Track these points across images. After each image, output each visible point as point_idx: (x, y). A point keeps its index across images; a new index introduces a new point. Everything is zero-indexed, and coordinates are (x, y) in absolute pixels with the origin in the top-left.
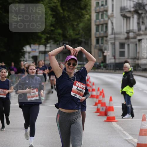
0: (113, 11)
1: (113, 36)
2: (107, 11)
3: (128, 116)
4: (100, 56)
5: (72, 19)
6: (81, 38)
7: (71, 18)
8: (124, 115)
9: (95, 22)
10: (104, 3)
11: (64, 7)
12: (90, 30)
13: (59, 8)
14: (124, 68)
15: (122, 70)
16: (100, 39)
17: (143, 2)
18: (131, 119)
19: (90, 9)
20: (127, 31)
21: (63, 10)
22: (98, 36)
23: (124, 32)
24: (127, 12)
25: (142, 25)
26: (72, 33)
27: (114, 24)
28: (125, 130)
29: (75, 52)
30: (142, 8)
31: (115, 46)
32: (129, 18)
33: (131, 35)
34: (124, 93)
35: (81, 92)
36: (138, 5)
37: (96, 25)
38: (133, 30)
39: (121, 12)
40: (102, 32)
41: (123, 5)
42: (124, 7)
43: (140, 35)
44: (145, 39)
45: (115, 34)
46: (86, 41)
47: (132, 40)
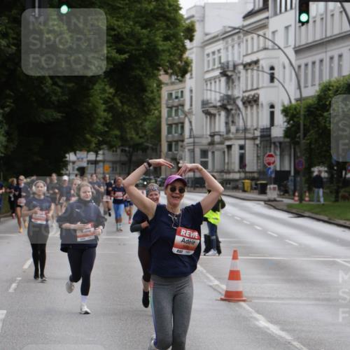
0: (191, 105)
1: (191, 140)
2: (183, 105)
3: (212, 252)
5: (134, 116)
6: (147, 142)
7: (133, 114)
9: (167, 120)
10: (180, 95)
11: (124, 100)
12: (159, 132)
13: (117, 100)
15: (204, 187)
16: (174, 144)
17: (232, 95)
18: (216, 257)
19: (160, 103)
20: (211, 133)
21: (121, 102)
22: (170, 140)
23: (206, 135)
24: (211, 107)
25: (232, 125)
26: (134, 136)
27: (193, 124)
28: (208, 272)
31: (194, 154)
32: (214, 115)
33: (217, 139)
34: (206, 220)
35: (191, 245)
36: (225, 97)
37: (168, 124)
38: (219, 132)
39: (202, 108)
40: (176, 135)
41: (205, 98)
42: (207, 101)
43: (229, 139)
44: (236, 144)
45: (194, 138)
46: (154, 147)
47: (218, 146)
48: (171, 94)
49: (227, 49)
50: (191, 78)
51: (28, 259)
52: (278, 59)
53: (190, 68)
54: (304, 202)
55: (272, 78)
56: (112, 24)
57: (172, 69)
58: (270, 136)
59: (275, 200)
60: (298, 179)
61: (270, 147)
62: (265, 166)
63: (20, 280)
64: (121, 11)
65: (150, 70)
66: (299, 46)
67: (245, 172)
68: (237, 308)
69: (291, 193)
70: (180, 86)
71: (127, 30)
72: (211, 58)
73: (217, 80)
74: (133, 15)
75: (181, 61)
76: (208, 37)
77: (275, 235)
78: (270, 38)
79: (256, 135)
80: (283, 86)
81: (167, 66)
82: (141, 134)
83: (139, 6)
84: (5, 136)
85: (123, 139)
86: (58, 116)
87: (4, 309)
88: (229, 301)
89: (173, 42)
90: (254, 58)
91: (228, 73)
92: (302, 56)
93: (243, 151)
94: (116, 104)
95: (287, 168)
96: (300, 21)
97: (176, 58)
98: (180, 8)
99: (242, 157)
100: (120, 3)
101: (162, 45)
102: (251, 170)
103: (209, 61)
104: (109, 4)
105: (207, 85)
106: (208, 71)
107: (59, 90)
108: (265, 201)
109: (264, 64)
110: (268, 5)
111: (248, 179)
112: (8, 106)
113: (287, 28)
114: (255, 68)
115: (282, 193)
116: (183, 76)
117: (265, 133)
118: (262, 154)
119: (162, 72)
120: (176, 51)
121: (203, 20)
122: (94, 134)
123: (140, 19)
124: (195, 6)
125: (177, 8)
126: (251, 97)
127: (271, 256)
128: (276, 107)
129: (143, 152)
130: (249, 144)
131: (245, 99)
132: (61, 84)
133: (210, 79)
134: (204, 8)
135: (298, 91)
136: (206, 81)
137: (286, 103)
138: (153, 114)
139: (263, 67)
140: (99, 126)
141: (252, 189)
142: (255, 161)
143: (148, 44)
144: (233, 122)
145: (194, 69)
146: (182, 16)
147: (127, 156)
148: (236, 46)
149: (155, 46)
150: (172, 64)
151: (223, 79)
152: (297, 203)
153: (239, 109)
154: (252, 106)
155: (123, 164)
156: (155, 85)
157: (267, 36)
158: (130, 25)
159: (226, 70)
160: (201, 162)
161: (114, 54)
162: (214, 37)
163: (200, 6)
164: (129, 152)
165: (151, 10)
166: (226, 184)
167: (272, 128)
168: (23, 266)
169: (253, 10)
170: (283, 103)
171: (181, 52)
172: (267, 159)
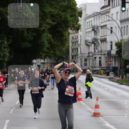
0: (81, 42)
1: (81, 55)
2: (78, 42)
3: (89, 98)
5: (59, 45)
6: (64, 55)
8: (87, 97)
9: (72, 47)
10: (76, 38)
11: (55, 39)
13: (52, 40)
14: (86, 72)
15: (86, 73)
16: (74, 56)
17: (97, 38)
18: (90, 100)
19: (69, 41)
20: (88, 52)
22: (73, 55)
23: (87, 53)
24: (88, 42)
25: (96, 49)
26: (59, 53)
27: (82, 49)
28: (87, 105)
31: (82, 60)
32: (90, 46)
33: (91, 54)
34: (87, 85)
36: (94, 39)
37: (72, 49)
38: (91, 52)
39: (85, 43)
40: (75, 53)
41: (86, 39)
43: (96, 55)
44: (98, 57)
45: (82, 54)
46: (67, 58)
47: (91, 57)
48: (73, 37)
49: (94, 20)
50: (81, 31)
51: (18, 100)
52: (114, 25)
53: (80, 28)
54: (123, 79)
55: (112, 32)
56: (50, 11)
57: (73, 28)
58: (111, 53)
59: (112, 78)
60: (121, 70)
61: (111, 58)
62: (108, 65)
63: (14, 109)
64: (54, 5)
65: (64, 28)
66: (122, 20)
67: (101, 67)
68: (98, 119)
69: (118, 75)
70: (76, 34)
71: (56, 13)
72: (88, 24)
73: (91, 32)
74: (58, 7)
75: (77, 25)
76: (87, 16)
77: (113, 91)
78: (111, 16)
79: (105, 53)
80: (116, 35)
81: (72, 27)
82: (62, 53)
83: (61, 4)
84: (9, 53)
85: (55, 55)
86: (30, 45)
87: (8, 120)
88: (95, 116)
89: (74, 17)
90: (105, 24)
91: (95, 30)
92: (123, 23)
93: (100, 59)
94: (52, 41)
95: (117, 66)
96: (122, 10)
97: (75, 24)
98: (77, 5)
99: (100, 62)
100: (54, 3)
101: (70, 19)
102: (103, 67)
103: (87, 25)
104: (50, 3)
105: (87, 34)
106: (87, 29)
107: (29, 35)
108: (109, 78)
109: (109, 26)
110: (110, 4)
111: (102, 70)
112: (10, 41)
113: (117, 13)
114: (105, 28)
115: (115, 75)
116: (78, 31)
117: (109, 53)
118: (108, 60)
119: (70, 29)
120: (75, 21)
121: (85, 9)
122: (43, 52)
123: (61, 9)
124: (82, 4)
125: (75, 5)
126: (103, 39)
127: (111, 99)
128: (113, 43)
129: (62, 59)
130: (103, 57)
131: (101, 39)
132: (30, 33)
133: (88, 32)
134: (86, 5)
135: (121, 37)
136: (87, 33)
137: (117, 41)
138: (66, 45)
139: (108, 28)
140: (45, 49)
141: (104, 74)
142: (105, 63)
143: (64, 18)
145: (82, 28)
146: (77, 8)
147: (56, 61)
148: (98, 19)
149: (67, 19)
150: (74, 26)
151: (93, 32)
152: (121, 79)
153: (99, 43)
154: (104, 42)
155: (54, 64)
156: (67, 34)
157: (110, 16)
158: (57, 11)
159: (94, 28)
160: (85, 63)
161: (51, 22)
162: (90, 16)
163: (84, 4)
164: (57, 59)
165: (66, 5)
166: (94, 72)
167: (111, 51)
168: (16, 103)
169: (104, 6)
170: (116, 41)
171: (77, 21)
172: (109, 63)
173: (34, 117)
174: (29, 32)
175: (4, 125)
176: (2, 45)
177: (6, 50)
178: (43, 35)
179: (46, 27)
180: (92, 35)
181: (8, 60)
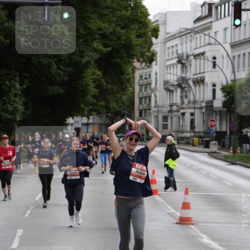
0: (156, 84)
1: (156, 109)
2: (150, 84)
3: (170, 189)
4: (143, 129)
6: (124, 110)
7: (115, 90)
9: (139, 94)
10: (148, 77)
11: (107, 80)
12: (133, 103)
13: (103, 80)
14: (166, 141)
15: (165, 142)
16: (143, 111)
17: (186, 77)
18: (173, 192)
19: (133, 82)
20: (170, 104)
21: (107, 82)
22: (141, 108)
23: (167, 105)
24: (170, 85)
25: (185, 98)
26: (115, 106)
27: (158, 98)
28: (167, 203)
29: (137, 126)
30: (185, 82)
31: (158, 119)
32: (173, 91)
33: (174, 108)
34: (166, 166)
36: (181, 79)
37: (139, 98)
38: (176, 103)
39: (164, 86)
40: (145, 105)
41: (166, 79)
42: (168, 81)
43: (183, 108)
44: (188, 112)
45: (158, 107)
46: (130, 114)
47: (175, 113)
48: (142, 76)
49: (182, 44)
50: (156, 64)
51: (39, 193)
52: (219, 52)
53: (155, 58)
54: (236, 154)
55: (214, 65)
56: (100, 26)
57: (143, 58)
58: (212, 106)
59: (216, 152)
60: (232, 137)
61: (213, 114)
62: (208, 128)
63: (33, 208)
64: (106, 16)
65: (126, 59)
66: (234, 43)
67: (195, 132)
68: (188, 230)
69: (227, 147)
70: (148, 70)
71: (111, 30)
72: (170, 50)
73: (175, 66)
74: (115, 19)
75: (149, 53)
76: (169, 35)
77: (216, 177)
78: (213, 36)
79: (202, 106)
80: (222, 71)
81: (139, 56)
82: (121, 104)
83: (119, 13)
84: (23, 105)
85: (107, 108)
86: (61, 91)
87: (21, 229)
88: (182, 224)
89: (143, 39)
90: (201, 50)
91: (182, 61)
92: (235, 49)
93: (193, 117)
94: (102, 82)
95: (224, 129)
96: (234, 25)
97: (146, 50)
98: (149, 15)
99: (192, 122)
100: (106, 11)
101: (135, 41)
102: (198, 131)
103: (169, 53)
104: (98, 12)
105: (167, 69)
106: (168, 60)
107: (61, 72)
108: (208, 153)
109: (209, 55)
110: (212, 13)
111: (196, 137)
112: (26, 84)
113: (225, 29)
114: (202, 58)
115: (220, 147)
116: (150, 63)
117: (209, 105)
118: (207, 119)
119: (135, 60)
120: (145, 45)
121: (165, 23)
122: (87, 104)
123: (120, 23)
124: (159, 13)
125: (146, 14)
126: (199, 79)
127: (212, 192)
128: (217, 86)
129: (121, 117)
130: (197, 112)
131: (195, 80)
132: (63, 68)
133: (170, 66)
134: (166, 14)
135: (233, 75)
136: (167, 67)
137: (224, 83)
138: (129, 90)
139: (207, 57)
140: (90, 98)
141: (199, 144)
142: (202, 124)
143: (125, 40)
144: (186, 96)
145: (158, 58)
146: (150, 20)
147: (110, 120)
148: (189, 42)
149: (130, 42)
150: (143, 55)
151: (179, 66)
152: (232, 154)
153: (191, 87)
154: (200, 85)
155: (107, 125)
156: (130, 70)
157: (211, 35)
158: (113, 27)
159: (181, 59)
160: (163, 125)
161: (101, 48)
162: (173, 36)
163: (163, 13)
164: (112, 117)
165: (128, 16)
166: (181, 140)
167: (214, 101)
168: (35, 198)
169: (201, 16)
170: (222, 83)
171: (149, 46)
172: (210, 123)
173: (70, 225)
174: (60, 65)
175: (14, 239)
176: (11, 90)
177: (17, 99)
178: (86, 72)
179: (92, 57)
180: (177, 72)
181: (21, 119)
